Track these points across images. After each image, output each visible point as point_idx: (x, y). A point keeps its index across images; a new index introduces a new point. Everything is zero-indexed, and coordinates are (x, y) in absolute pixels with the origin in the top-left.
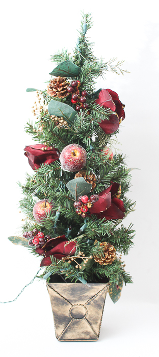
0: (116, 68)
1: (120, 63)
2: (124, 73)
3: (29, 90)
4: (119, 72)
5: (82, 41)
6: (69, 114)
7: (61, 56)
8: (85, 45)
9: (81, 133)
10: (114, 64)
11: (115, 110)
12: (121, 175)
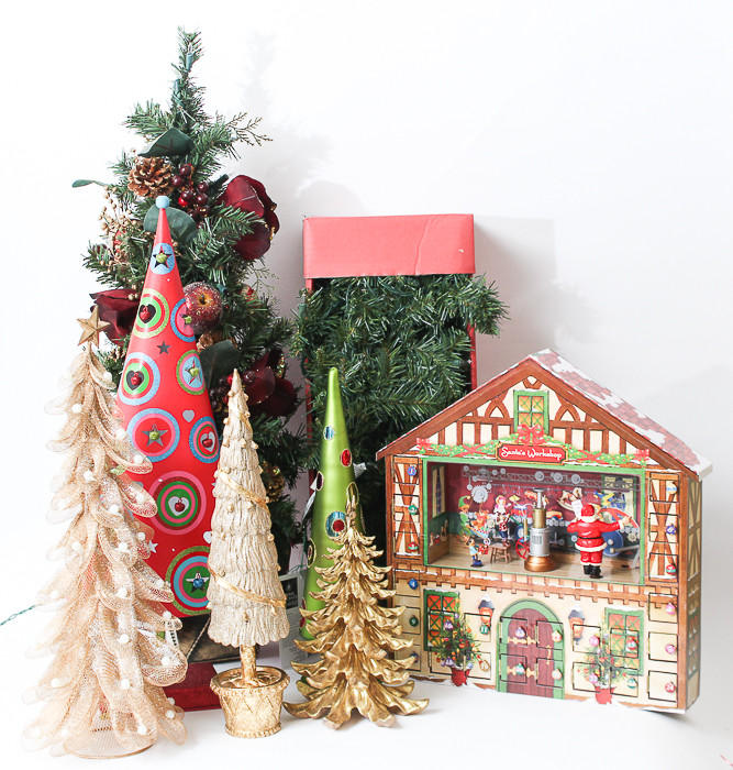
0: (246, 132)
1: (253, 122)
2: (262, 141)
3: (77, 184)
4: (252, 140)
5: (184, 86)
6: (182, 227)
7: (150, 118)
8: (190, 93)
9: (203, 261)
10: (241, 125)
11: (262, 214)
12: (280, 335)
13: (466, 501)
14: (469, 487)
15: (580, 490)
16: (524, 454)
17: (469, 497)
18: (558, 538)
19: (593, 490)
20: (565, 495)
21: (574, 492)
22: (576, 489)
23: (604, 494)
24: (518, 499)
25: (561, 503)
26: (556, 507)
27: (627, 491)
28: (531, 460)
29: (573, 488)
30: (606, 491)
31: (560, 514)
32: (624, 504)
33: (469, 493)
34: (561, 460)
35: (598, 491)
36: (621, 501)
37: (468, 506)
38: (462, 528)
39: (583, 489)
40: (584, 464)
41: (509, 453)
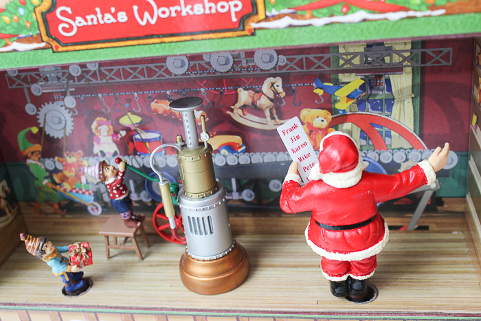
13: (32, 138)
14: (30, 109)
15: (279, 82)
16: (122, 17)
17: (35, 130)
18: (240, 190)
19: (310, 77)
20: (244, 96)
21: (265, 88)
22: (269, 80)
23: (339, 84)
24: (137, 119)
25: (237, 115)
26: (227, 127)
27: (398, 69)
28: (148, 34)
29: (260, 79)
30: (342, 77)
31: (237, 139)
32: (390, 103)
33: (33, 121)
34: (244, 18)
35: (323, 77)
36: (381, 95)
37: (38, 147)
38: (39, 189)
39: (286, 79)
40: (319, 22)
41: (79, 21)
